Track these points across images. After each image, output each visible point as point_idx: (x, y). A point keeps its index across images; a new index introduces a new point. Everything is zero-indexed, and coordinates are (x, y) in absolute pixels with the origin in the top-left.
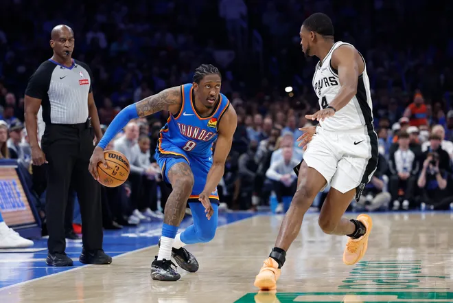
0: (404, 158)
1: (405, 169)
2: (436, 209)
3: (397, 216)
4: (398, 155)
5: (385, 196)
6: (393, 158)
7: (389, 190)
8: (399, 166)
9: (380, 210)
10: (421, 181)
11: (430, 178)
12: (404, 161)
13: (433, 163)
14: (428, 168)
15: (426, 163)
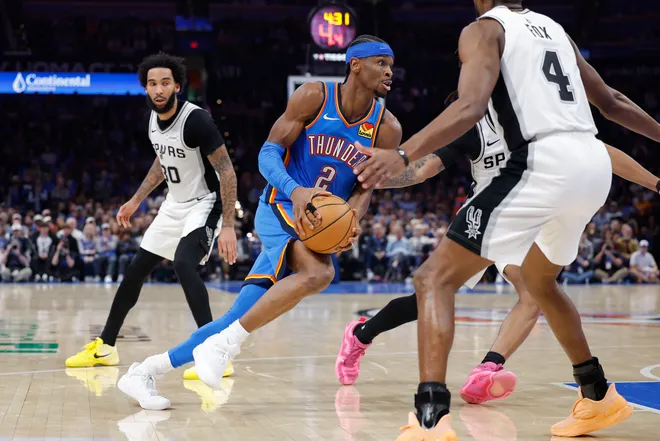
0: (44, 243)
1: (44, 251)
2: (63, 281)
3: (38, 286)
4: (40, 240)
5: (27, 271)
6: (35, 242)
7: (32, 267)
8: (41, 249)
9: (22, 281)
10: (55, 260)
11: (62, 258)
12: (43, 244)
13: (65, 246)
14: (61, 251)
15: (59, 246)
